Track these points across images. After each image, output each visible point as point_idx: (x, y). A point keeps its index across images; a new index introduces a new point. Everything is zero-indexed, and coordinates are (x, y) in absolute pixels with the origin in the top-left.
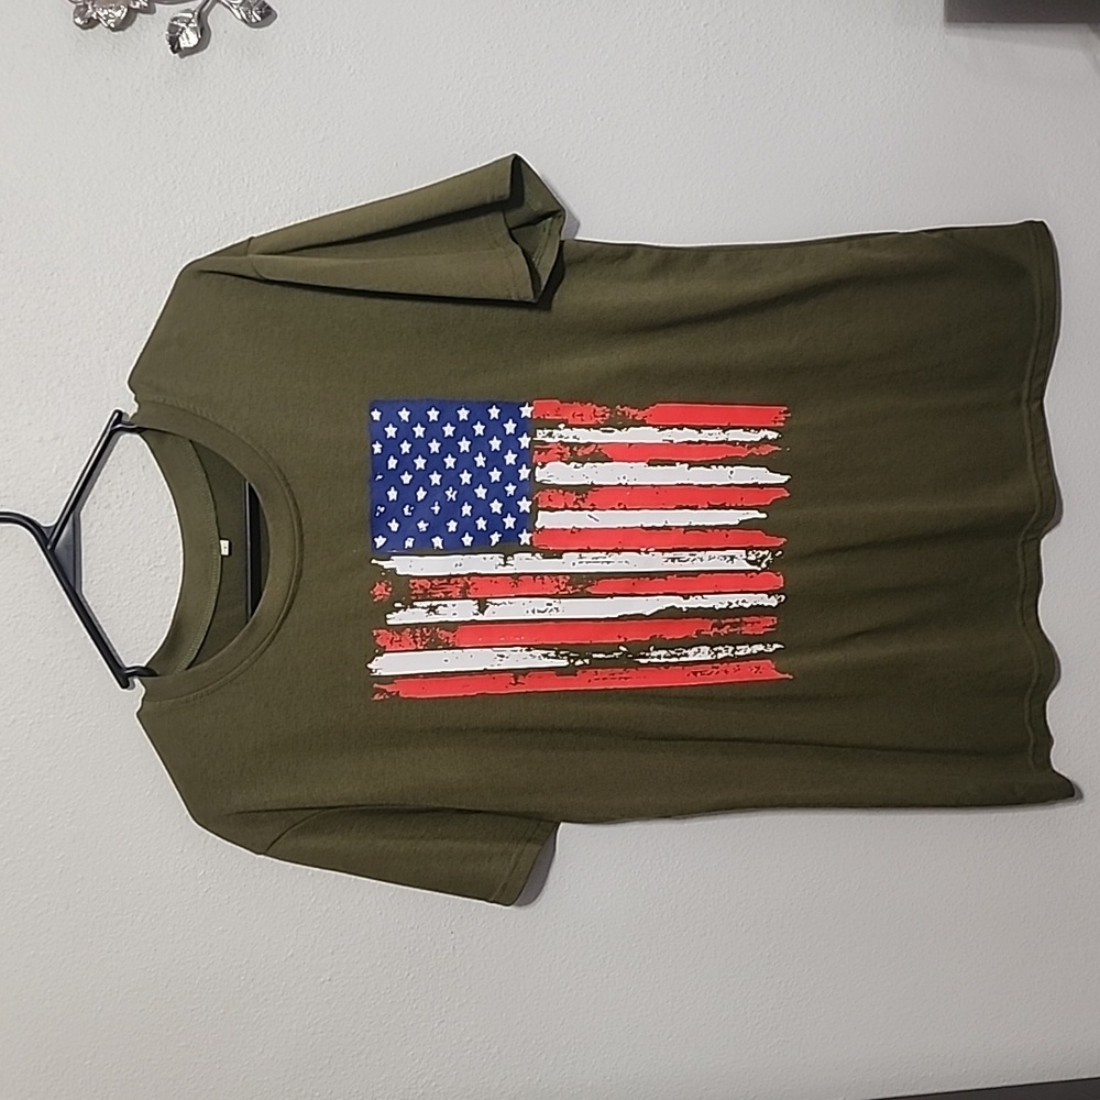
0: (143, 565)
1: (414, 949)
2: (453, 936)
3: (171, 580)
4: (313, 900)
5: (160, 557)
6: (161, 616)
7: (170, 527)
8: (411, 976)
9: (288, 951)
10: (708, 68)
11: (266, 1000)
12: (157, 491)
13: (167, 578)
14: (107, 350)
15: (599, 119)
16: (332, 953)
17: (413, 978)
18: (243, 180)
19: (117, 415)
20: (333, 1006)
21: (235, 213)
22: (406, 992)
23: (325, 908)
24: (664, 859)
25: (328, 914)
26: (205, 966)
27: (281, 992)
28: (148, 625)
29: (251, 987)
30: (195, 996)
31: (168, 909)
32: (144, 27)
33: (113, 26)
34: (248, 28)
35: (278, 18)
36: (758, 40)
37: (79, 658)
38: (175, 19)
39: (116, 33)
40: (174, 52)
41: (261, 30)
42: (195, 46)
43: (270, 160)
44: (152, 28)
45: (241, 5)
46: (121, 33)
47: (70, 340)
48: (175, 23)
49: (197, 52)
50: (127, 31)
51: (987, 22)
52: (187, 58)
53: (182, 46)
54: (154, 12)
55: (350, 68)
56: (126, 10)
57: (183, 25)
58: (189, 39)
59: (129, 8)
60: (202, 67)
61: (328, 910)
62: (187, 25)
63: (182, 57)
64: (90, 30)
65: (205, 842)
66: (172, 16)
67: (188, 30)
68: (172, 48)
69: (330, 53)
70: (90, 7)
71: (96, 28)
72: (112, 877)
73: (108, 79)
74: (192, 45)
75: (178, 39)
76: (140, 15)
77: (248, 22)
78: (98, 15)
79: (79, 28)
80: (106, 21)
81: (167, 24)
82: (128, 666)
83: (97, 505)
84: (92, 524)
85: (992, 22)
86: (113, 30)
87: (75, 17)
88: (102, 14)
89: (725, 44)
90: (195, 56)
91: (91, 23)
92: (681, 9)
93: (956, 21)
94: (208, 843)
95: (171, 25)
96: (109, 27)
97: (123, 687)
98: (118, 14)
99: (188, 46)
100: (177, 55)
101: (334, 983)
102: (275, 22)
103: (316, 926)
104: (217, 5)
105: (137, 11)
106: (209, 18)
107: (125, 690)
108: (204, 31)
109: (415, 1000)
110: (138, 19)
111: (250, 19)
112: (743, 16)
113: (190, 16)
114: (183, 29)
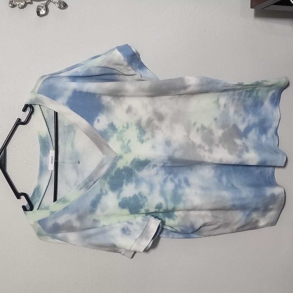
0: (25, 164)
1: (100, 274)
2: (110, 271)
3: (32, 168)
4: (71, 261)
5: (30, 162)
6: (29, 179)
7: (33, 153)
8: (99, 282)
9: (64, 275)
10: (189, 27)
11: (57, 289)
12: (29, 143)
13: (31, 168)
14: (16, 101)
15: (159, 40)
16: (76, 276)
17: (99, 283)
18: (57, 53)
19: (18, 120)
20: (76, 291)
21: (54, 63)
22: (97, 287)
23: (74, 263)
24: (170, 249)
25: (75, 265)
26: (40, 280)
27: (61, 287)
28: (25, 181)
29: (52, 286)
30: (36, 288)
31: (29, 264)
32: (29, 8)
33: (20, 7)
34: (60, 9)
35: (68, 7)
36: (203, 19)
37: (5, 191)
38: (39, 6)
39: (21, 9)
40: (38, 16)
41: (63, 10)
42: (44, 14)
43: (65, 48)
44: (32, 8)
45: (58, 3)
46: (23, 9)
47: (5, 98)
48: (39, 7)
49: (45, 16)
50: (24, 9)
51: (266, 17)
52: (42, 17)
53: (41, 14)
54: (33, 4)
55: (89, 22)
56: (24, 3)
57: (41, 8)
58: (43, 12)
59: (25, 2)
60: (46, 20)
61: (75, 264)
62: (42, 8)
63: (40, 17)
64: (13, 8)
65: (40, 244)
66: (37, 5)
67: (42, 10)
68: (38, 15)
69: (83, 18)
70: (14, 1)
71: (15, 8)
72: (13, 254)
73: (18, 23)
74: (43, 14)
75: (39, 12)
76: (28, 4)
77: (60, 8)
78: (16, 4)
79: (10, 7)
80: (18, 6)
81: (36, 7)
82: (19, 192)
83: (11, 147)
84: (10, 152)
85: (267, 17)
86: (20, 8)
87: (9, 4)
88: (17, 4)
89: (194, 20)
90: (44, 17)
91: (14, 6)
92: (182, 9)
93: (257, 16)
94: (41, 245)
95: (37, 8)
96: (19, 7)
97: (18, 199)
98: (22, 4)
99: (42, 14)
100: (39, 16)
101: (76, 285)
102: (68, 8)
103: (72, 268)
104: (51, 2)
105: (28, 3)
106: (48, 6)
107: (19, 200)
108: (47, 10)
109: (99, 289)
110: (28, 5)
111: (61, 7)
112: (199, 12)
113: (43, 5)
114: (41, 9)
